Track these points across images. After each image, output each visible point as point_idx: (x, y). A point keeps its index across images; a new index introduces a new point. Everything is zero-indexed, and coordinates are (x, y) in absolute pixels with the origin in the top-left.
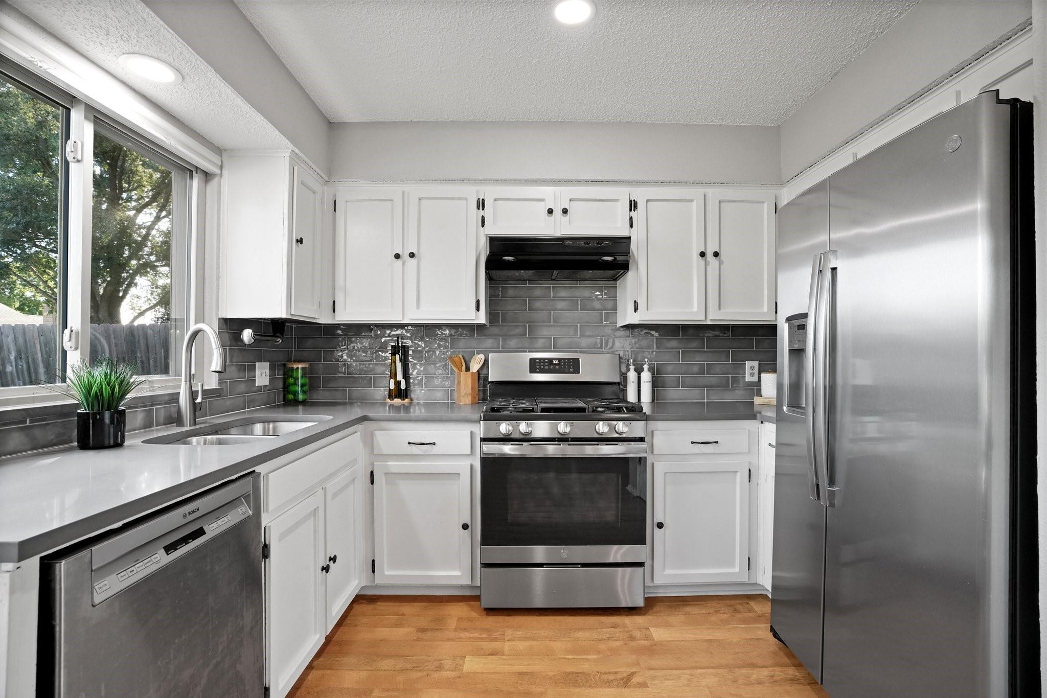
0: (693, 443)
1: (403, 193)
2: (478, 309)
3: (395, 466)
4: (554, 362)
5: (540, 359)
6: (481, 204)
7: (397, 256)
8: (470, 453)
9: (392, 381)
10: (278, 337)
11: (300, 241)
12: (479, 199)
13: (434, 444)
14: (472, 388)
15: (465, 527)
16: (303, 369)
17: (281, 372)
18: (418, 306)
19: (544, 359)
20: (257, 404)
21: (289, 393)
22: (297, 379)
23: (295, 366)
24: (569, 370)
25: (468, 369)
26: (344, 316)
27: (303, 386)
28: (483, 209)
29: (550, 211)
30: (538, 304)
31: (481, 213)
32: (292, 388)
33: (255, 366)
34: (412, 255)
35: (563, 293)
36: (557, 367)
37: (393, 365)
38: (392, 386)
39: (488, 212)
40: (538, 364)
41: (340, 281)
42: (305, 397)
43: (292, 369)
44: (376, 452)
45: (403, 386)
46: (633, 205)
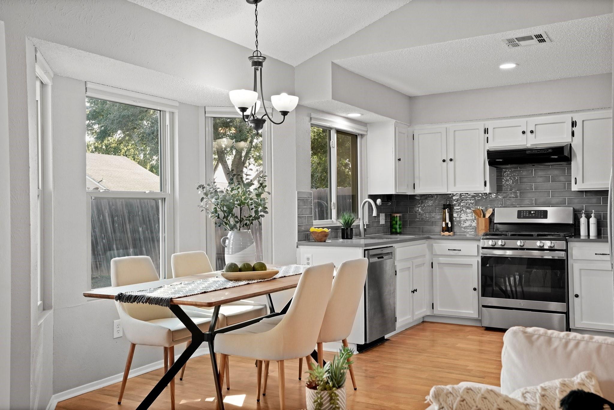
0: (596, 254)
1: (446, 128)
2: (485, 185)
3: (442, 260)
4: (532, 212)
5: (524, 211)
6: (486, 131)
7: (444, 161)
8: (477, 255)
9: (444, 223)
10: (389, 202)
11: (399, 160)
12: (485, 128)
13: (460, 250)
14: (485, 226)
15: (475, 289)
16: (399, 216)
17: (389, 218)
18: (455, 185)
19: (526, 211)
20: (381, 233)
21: (393, 229)
22: (397, 222)
23: (396, 215)
24: (541, 217)
25: (484, 216)
26: (419, 191)
27: (399, 225)
28: (488, 134)
29: (524, 132)
30: (525, 180)
31: (486, 135)
32: (395, 226)
33: (380, 214)
34: (451, 160)
35: (540, 173)
36: (534, 215)
37: (444, 214)
38: (444, 225)
39: (490, 135)
40: (522, 213)
41: (417, 175)
42: (400, 231)
43: (394, 217)
44: (434, 254)
45: (450, 225)
46: (574, 124)
